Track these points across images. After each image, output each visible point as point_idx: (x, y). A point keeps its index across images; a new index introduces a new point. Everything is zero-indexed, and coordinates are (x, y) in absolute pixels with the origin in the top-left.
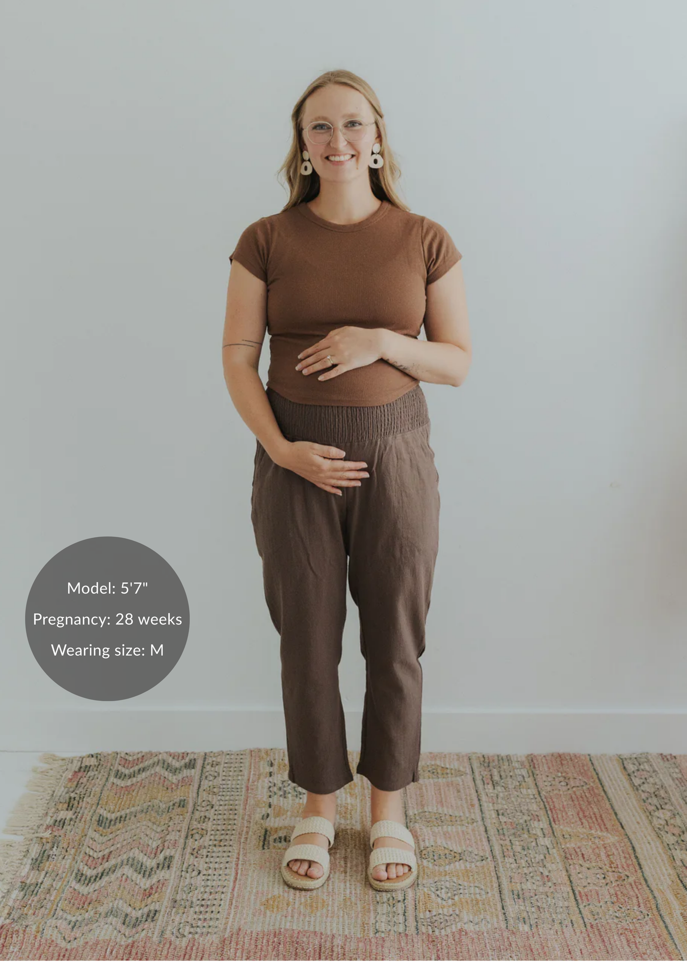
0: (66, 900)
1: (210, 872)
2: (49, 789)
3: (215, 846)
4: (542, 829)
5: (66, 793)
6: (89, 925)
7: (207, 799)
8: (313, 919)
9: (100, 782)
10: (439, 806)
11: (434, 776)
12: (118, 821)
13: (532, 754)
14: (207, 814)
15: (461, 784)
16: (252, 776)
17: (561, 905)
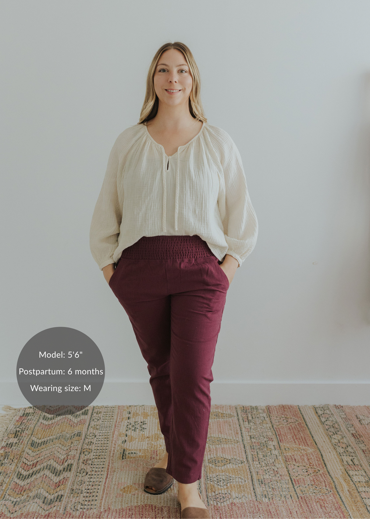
0: (11, 489)
1: (93, 473)
2: (5, 426)
4: (274, 445)
5: (14, 428)
6: (24, 504)
7: (93, 432)
9: (34, 422)
10: (220, 434)
11: (217, 418)
12: (42, 444)
13: (269, 406)
14: (92, 441)
15: (231, 421)
16: (118, 420)
17: (285, 487)
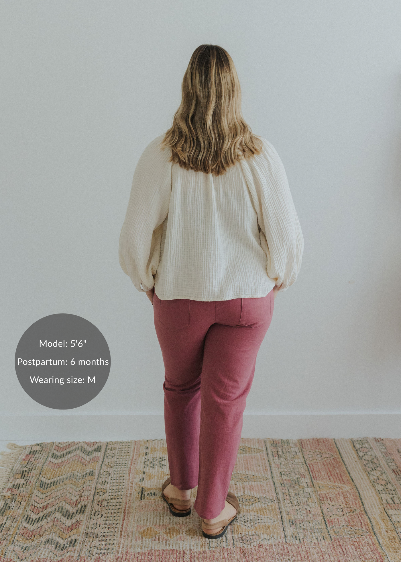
0: (20, 534)
1: (109, 515)
2: (10, 465)
3: (112, 499)
5: (21, 468)
6: (34, 549)
7: (106, 471)
8: (171, 542)
9: (42, 461)
10: (247, 471)
11: (244, 453)
12: (52, 484)
13: (301, 439)
14: (106, 480)
15: (260, 457)
16: (135, 456)
17: (317, 527)
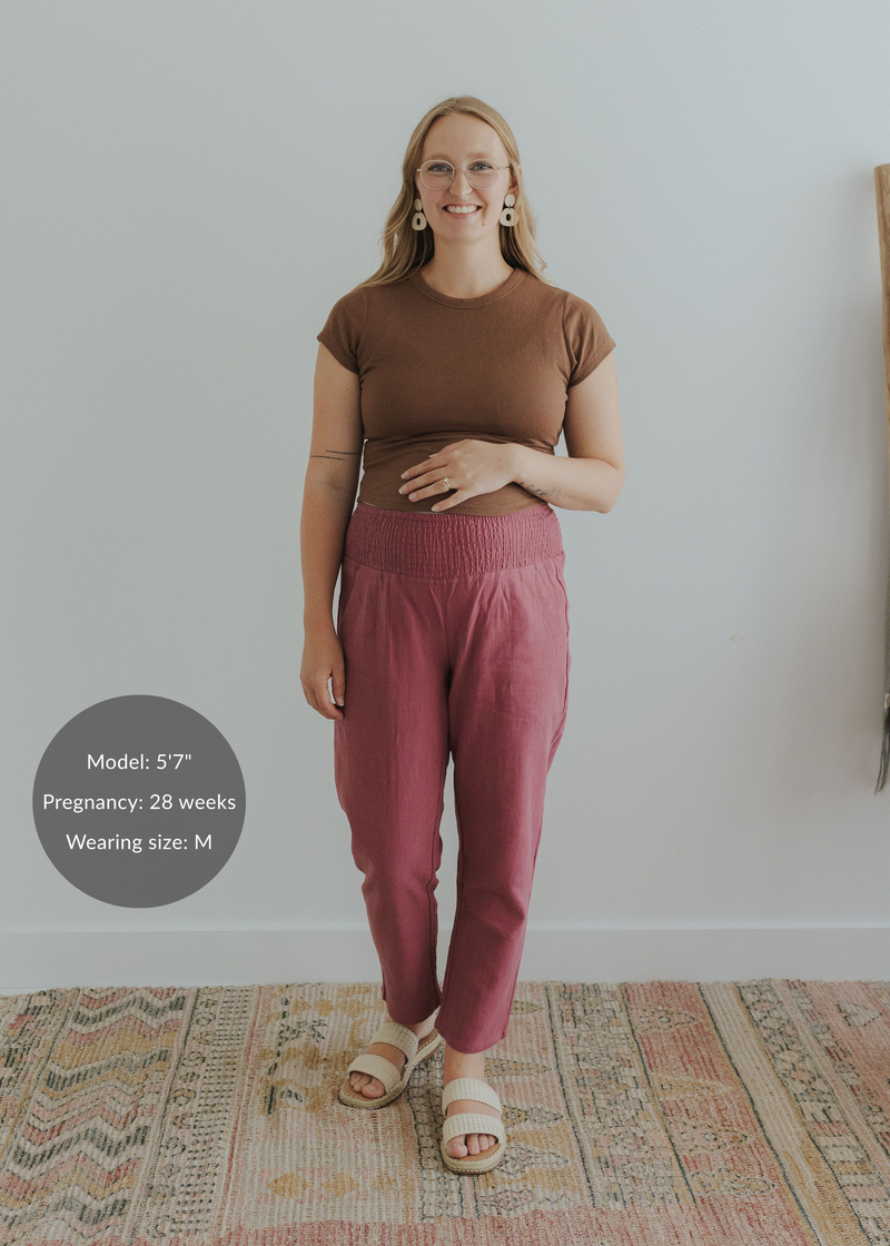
1: (199, 1147)
3: (206, 1112)
4: (634, 1077)
5: (6, 1044)
6: (32, 1222)
7: (198, 1050)
8: (338, 1203)
9: (53, 1028)
10: (501, 1052)
12: (75, 1079)
14: (196, 1070)
15: (533, 1022)
16: (258, 1019)
17: (662, 1175)
